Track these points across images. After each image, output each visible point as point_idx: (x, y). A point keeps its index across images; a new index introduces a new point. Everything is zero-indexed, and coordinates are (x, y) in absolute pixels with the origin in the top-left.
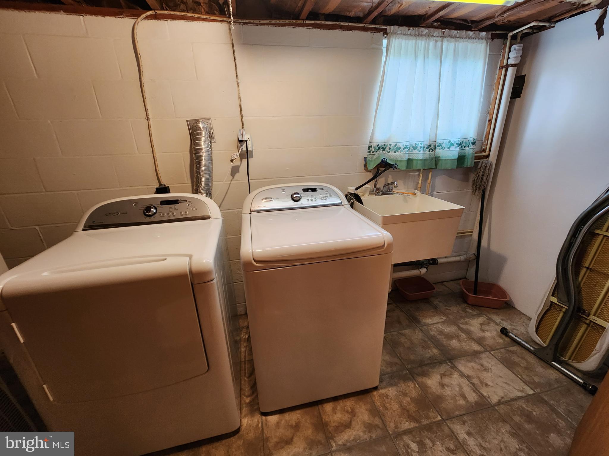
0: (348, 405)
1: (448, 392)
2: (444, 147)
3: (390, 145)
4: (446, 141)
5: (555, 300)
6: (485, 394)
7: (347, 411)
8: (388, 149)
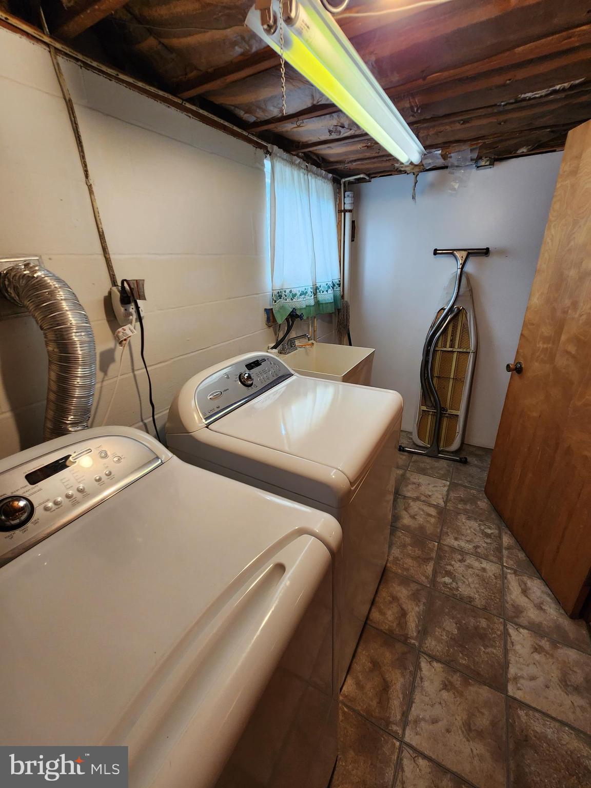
0: (384, 596)
1: (421, 520)
2: (323, 290)
3: (285, 292)
4: (324, 284)
5: (424, 408)
6: (435, 503)
7: (391, 602)
8: (283, 296)
